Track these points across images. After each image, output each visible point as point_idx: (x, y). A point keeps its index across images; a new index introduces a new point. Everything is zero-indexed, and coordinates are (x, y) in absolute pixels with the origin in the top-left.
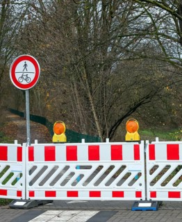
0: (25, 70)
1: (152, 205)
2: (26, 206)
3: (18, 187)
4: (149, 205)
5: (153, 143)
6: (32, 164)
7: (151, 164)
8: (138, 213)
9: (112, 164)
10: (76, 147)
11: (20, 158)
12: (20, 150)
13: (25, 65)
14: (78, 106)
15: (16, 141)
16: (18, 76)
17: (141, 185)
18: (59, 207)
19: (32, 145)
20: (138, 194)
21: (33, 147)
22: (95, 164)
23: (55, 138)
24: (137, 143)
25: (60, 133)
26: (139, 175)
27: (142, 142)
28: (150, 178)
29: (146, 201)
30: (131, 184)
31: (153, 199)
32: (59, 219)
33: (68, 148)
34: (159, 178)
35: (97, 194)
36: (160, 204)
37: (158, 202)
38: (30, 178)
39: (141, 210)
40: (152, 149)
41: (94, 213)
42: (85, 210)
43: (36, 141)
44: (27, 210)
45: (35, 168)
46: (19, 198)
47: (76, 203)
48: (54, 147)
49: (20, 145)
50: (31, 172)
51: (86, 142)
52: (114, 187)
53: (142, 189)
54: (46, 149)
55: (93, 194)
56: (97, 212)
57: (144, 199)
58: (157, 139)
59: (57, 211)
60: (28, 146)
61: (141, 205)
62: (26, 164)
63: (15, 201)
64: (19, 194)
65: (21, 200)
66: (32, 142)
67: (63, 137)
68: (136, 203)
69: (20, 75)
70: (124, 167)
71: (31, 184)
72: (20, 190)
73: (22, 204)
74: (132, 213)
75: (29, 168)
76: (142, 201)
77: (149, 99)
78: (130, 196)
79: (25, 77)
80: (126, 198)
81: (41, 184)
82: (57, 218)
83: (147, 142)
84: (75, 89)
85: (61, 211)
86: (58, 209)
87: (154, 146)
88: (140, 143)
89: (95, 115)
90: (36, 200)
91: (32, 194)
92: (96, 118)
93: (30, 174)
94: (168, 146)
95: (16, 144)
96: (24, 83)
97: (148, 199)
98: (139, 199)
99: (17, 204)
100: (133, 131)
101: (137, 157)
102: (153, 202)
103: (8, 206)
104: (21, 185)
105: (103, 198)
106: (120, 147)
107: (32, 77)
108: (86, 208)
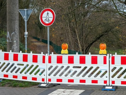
0: (48, 16)
1: (112, 88)
2: (47, 86)
3: (43, 76)
4: (111, 88)
5: (113, 55)
6: (50, 65)
7: (112, 66)
8: (105, 92)
9: (92, 66)
10: (73, 56)
11: (44, 62)
12: (44, 57)
13: (48, 14)
14: (70, 36)
15: (42, 53)
16: (44, 19)
17: (107, 77)
18: (64, 87)
19: (50, 55)
20: (105, 82)
21: (51, 56)
22: (83, 66)
23: (63, 51)
24: (105, 55)
25: (65, 49)
26: (106, 72)
27: (108, 55)
28: (112, 74)
29: (109, 86)
30: (101, 77)
31: (113, 85)
32: (64, 93)
33: (69, 57)
34: (116, 74)
35: (84, 81)
36: (117, 87)
37: (116, 86)
38: (49, 72)
39: (107, 90)
40: (113, 59)
41: (82, 91)
42: (77, 89)
43: (53, 53)
44: (47, 89)
45: (51, 67)
46: (43, 82)
47: (72, 86)
48: (62, 56)
49: (44, 55)
50: (49, 69)
51: (78, 54)
52: (93, 78)
53: (107, 79)
54: (58, 57)
55: (82, 81)
56: (84, 91)
57: (108, 85)
58: (116, 53)
59: (63, 90)
60: (48, 55)
61: (107, 88)
62: (47, 65)
63: (41, 83)
64: (43, 80)
65: (44, 83)
66: (50, 53)
67: (66, 51)
68: (104, 86)
69: (45, 18)
70: (98, 68)
71: (49, 75)
72: (43, 78)
73: (45, 85)
74: (102, 91)
75: (49, 67)
76: (107, 86)
77: (107, 33)
78: (101, 83)
79: (47, 20)
80: (99, 84)
81: (55, 75)
82: (63, 93)
83: (111, 55)
84: (69, 27)
85: (65, 90)
86: (63, 89)
87: (114, 57)
88: (107, 55)
89: (78, 40)
90: (52, 84)
91: (50, 80)
92: (79, 42)
93: (49, 70)
94: (122, 57)
95: (42, 54)
96: (47, 23)
97: (110, 85)
98: (105, 84)
99: (42, 85)
100: (103, 49)
101: (105, 62)
102: (113, 87)
103: (37, 86)
104: (44, 75)
105: (86, 84)
106: (96, 57)
107: (51, 20)
108: (78, 88)
